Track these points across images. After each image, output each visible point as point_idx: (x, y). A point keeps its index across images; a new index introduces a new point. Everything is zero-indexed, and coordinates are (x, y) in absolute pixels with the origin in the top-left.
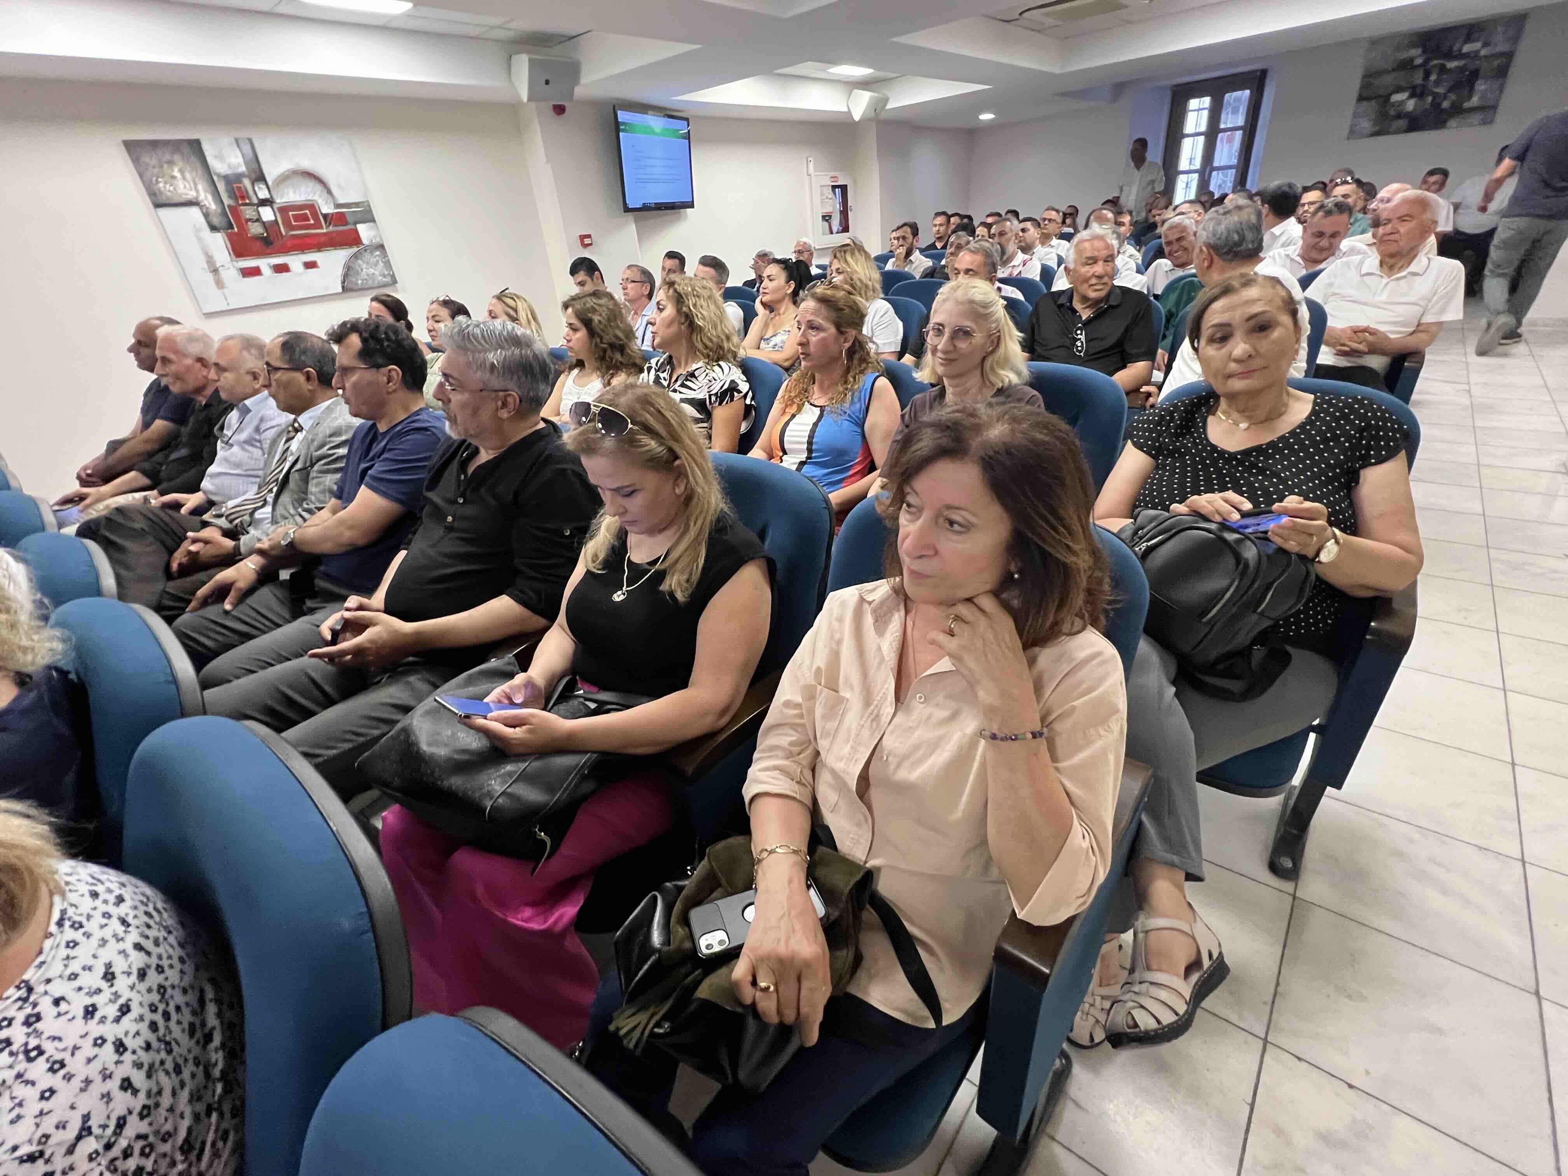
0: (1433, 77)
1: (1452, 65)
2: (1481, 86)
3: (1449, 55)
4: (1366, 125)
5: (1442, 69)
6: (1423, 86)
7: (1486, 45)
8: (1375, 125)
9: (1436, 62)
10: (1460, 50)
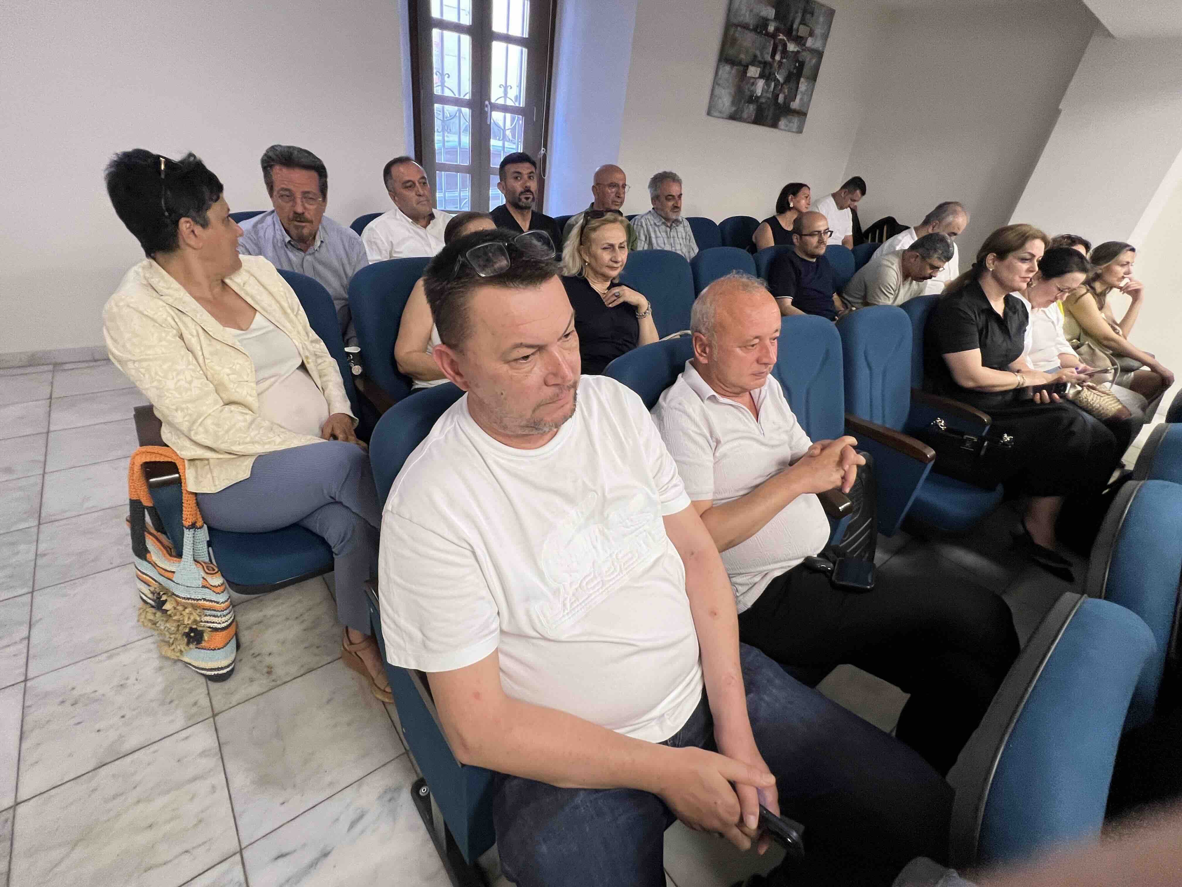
0: (778, 57)
1: (792, 47)
2: (803, 86)
3: (789, 32)
4: (725, 101)
5: (785, 51)
6: (771, 65)
7: (811, 34)
8: (733, 103)
9: (781, 37)
10: (798, 30)
